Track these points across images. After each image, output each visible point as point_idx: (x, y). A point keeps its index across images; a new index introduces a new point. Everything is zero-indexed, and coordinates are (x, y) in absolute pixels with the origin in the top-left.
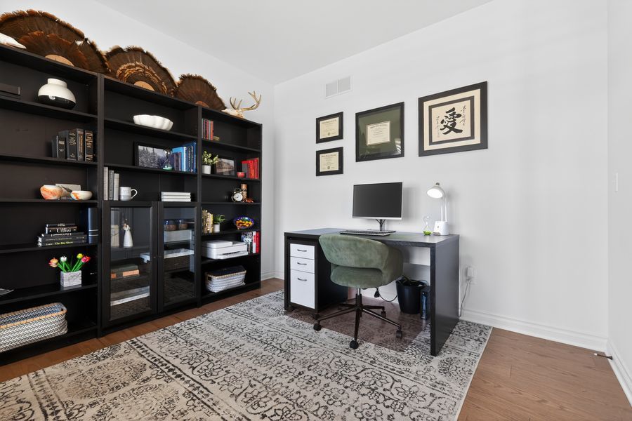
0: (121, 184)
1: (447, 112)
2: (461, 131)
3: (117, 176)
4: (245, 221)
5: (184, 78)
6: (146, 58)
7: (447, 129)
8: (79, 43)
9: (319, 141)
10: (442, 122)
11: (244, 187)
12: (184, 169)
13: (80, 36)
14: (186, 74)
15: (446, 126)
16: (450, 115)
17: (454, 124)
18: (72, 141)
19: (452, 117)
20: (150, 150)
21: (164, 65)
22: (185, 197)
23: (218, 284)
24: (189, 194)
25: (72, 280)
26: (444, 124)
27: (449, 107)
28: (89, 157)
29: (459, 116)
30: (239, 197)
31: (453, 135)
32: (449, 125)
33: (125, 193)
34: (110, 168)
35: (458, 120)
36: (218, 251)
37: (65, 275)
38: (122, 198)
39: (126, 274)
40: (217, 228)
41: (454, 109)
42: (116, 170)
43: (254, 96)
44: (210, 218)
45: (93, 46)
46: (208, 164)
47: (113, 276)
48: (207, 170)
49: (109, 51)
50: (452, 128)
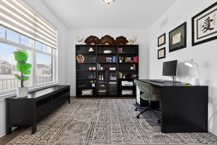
0: (101, 67)
1: (205, 21)
2: (213, 29)
3: (100, 65)
4: (134, 75)
5: (117, 38)
6: (108, 37)
7: (205, 29)
8: (96, 39)
9: (159, 46)
10: (203, 27)
11: (134, 65)
12: (114, 62)
13: (96, 37)
14: (117, 37)
15: (205, 28)
16: (207, 21)
17: (209, 25)
18: (93, 59)
19: (208, 22)
20: (108, 58)
21: (112, 37)
22: (114, 69)
23: (124, 93)
24: (115, 68)
25: (93, 85)
26: (204, 27)
27: (207, 17)
28: (95, 62)
29: (212, 20)
30: (132, 68)
31: (209, 32)
32: (206, 27)
33: (102, 68)
34: (99, 63)
35: (211, 23)
36: (124, 83)
37: (93, 84)
38: (101, 70)
39: (102, 86)
40: (124, 77)
41: (209, 17)
42: (100, 64)
43: (134, 37)
44: (121, 74)
45: (98, 38)
46: (121, 60)
47: (100, 86)
48: (121, 61)
49: (101, 38)
50: (208, 28)
